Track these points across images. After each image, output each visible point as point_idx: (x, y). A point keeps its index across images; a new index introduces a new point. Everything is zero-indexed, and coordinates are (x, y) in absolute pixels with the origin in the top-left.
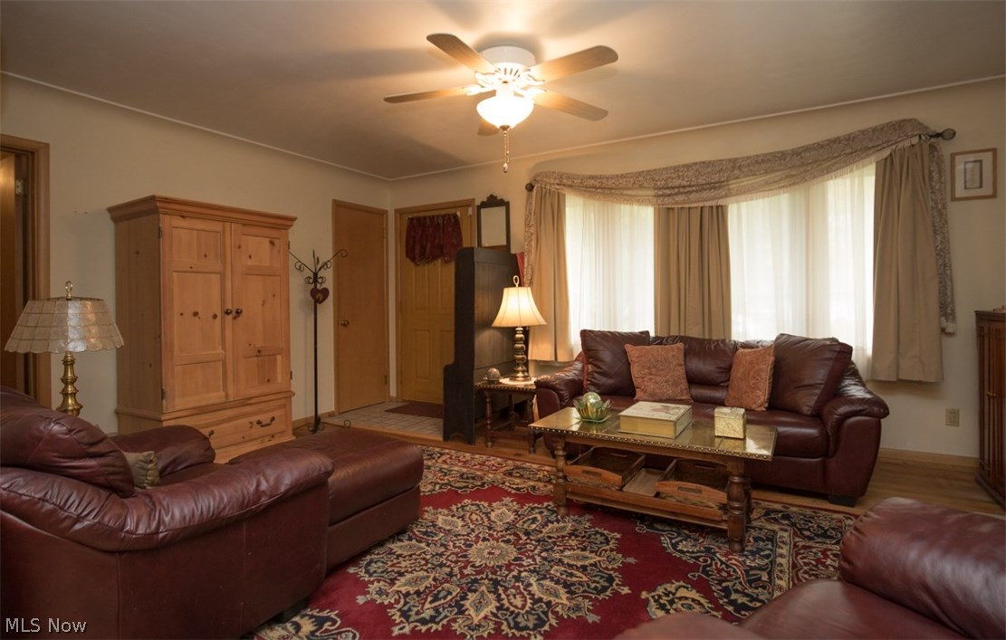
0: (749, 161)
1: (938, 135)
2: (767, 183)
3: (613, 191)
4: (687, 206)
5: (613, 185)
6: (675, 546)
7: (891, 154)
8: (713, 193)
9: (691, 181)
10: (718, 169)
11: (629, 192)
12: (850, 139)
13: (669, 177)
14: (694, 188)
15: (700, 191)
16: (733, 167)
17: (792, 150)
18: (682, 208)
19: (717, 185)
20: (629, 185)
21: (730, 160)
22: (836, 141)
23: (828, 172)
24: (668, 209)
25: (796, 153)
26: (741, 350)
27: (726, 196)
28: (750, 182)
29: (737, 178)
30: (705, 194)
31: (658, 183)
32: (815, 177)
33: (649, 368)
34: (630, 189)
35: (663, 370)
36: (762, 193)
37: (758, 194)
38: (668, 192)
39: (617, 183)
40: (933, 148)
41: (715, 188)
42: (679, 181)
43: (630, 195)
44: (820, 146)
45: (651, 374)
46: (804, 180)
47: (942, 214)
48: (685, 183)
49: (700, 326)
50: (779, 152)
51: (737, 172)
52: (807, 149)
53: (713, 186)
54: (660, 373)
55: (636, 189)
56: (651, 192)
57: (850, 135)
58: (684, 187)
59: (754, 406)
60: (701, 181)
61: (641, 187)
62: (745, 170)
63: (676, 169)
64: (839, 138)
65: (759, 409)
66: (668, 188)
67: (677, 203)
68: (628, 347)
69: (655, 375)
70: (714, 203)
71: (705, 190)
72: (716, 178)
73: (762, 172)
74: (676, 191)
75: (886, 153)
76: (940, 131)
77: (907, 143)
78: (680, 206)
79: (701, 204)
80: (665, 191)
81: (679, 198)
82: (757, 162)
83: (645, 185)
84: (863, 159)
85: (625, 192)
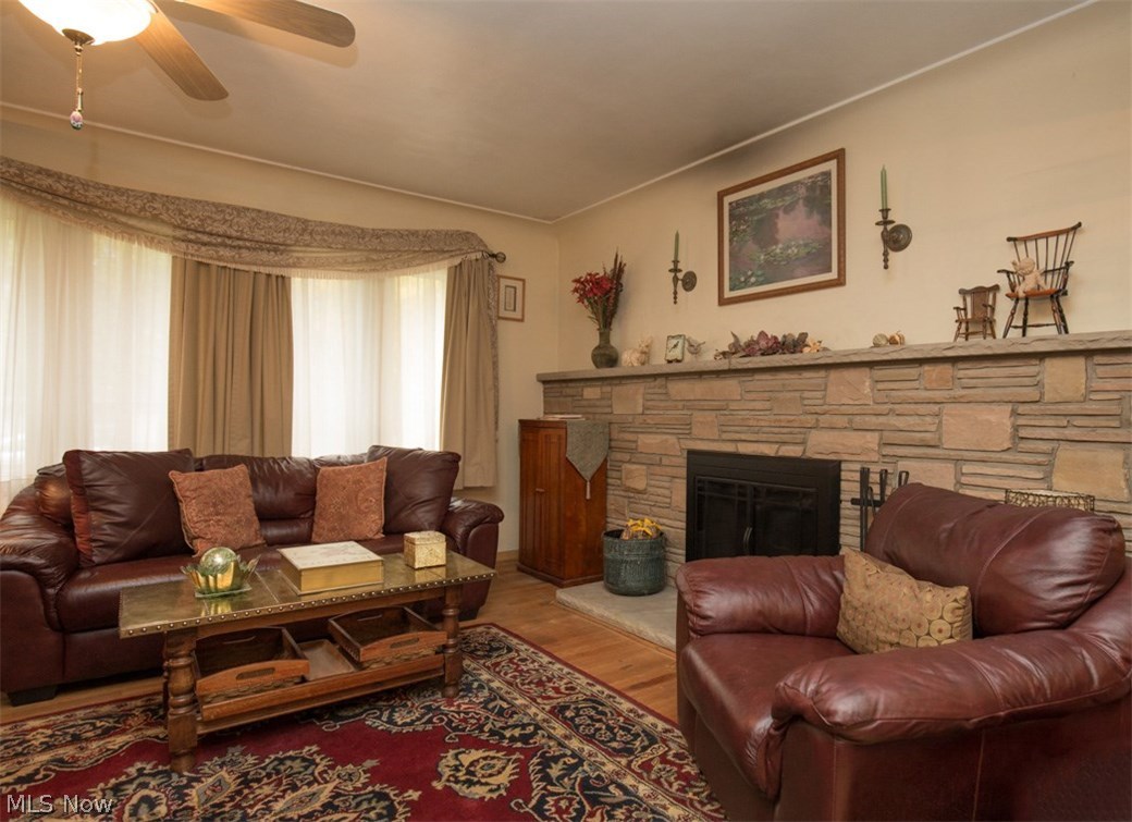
0: (324, 228)
1: (494, 256)
2: (345, 262)
3: (96, 211)
4: (233, 266)
5: (99, 201)
6: (391, 721)
7: (461, 264)
8: (272, 257)
9: (242, 231)
10: (283, 226)
11: (132, 222)
12: (426, 236)
13: (209, 217)
14: (248, 244)
15: (254, 249)
16: (304, 230)
17: (373, 230)
18: (225, 267)
19: (281, 248)
20: (133, 210)
21: (298, 219)
22: (415, 233)
23: (408, 266)
24: (200, 263)
25: (377, 235)
26: (323, 469)
27: (294, 266)
28: (324, 255)
29: (308, 245)
30: (264, 256)
31: (189, 221)
32: (396, 268)
33: (215, 505)
34: (131, 215)
35: (231, 505)
36: (336, 273)
37: (331, 272)
38: (205, 238)
39: (108, 199)
40: (491, 267)
41: (276, 251)
42: (224, 227)
43: (132, 227)
44: (400, 235)
45: (218, 514)
46: (385, 268)
47: (494, 329)
48: (234, 234)
49: (248, 441)
50: (359, 228)
51: (307, 237)
52: (388, 233)
53: (275, 248)
54: (230, 510)
55: (145, 218)
56: (169, 231)
57: (427, 231)
58: (229, 237)
59: (370, 536)
60: (259, 235)
61: (155, 218)
62: (318, 238)
63: (219, 208)
64: (417, 231)
65: (377, 537)
66: (204, 233)
67: (220, 259)
68: (174, 475)
69: (223, 514)
70: (276, 271)
71: (262, 250)
72: (279, 238)
73: (339, 246)
74: (219, 240)
75: (457, 261)
76: (495, 252)
77: (473, 256)
78: (222, 264)
79: (255, 269)
80: (199, 235)
81: (226, 253)
82: (333, 232)
83: (164, 217)
84: (438, 260)
85: (123, 219)
